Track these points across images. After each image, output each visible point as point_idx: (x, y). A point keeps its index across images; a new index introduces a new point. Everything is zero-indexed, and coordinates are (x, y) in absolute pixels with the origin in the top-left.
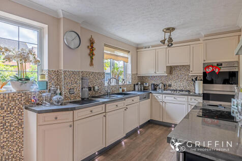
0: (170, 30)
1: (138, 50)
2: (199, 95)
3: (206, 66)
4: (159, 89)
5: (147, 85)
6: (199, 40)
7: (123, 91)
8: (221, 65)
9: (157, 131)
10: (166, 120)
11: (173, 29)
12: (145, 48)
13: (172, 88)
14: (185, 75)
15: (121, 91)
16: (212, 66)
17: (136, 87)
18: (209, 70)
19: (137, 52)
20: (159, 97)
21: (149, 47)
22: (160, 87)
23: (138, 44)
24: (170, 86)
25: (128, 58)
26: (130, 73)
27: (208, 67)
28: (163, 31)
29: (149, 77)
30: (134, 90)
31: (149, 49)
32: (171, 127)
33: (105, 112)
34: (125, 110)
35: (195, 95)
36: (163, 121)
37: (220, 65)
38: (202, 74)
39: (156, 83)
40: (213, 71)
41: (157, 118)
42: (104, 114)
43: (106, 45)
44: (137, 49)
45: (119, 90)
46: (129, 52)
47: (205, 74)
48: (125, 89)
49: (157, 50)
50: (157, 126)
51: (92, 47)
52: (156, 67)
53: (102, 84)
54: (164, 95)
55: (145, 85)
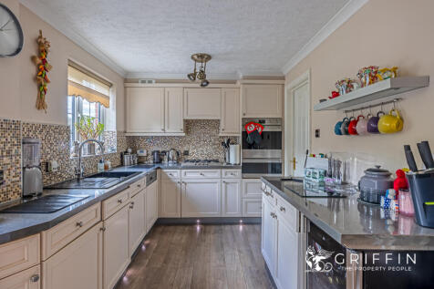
0: (204, 58)
1: (128, 85)
2: (236, 166)
3: (247, 122)
4: (169, 159)
5: (145, 154)
6: (234, 82)
7: (106, 167)
8: (264, 122)
9: (178, 237)
10: (186, 214)
11: (209, 57)
12: (144, 82)
13: (189, 158)
14: (210, 136)
15: (101, 168)
16: (255, 124)
17: (126, 159)
18: (251, 128)
19: (125, 87)
20: (175, 175)
21: (150, 82)
22: (170, 156)
23: (127, 73)
24: (186, 153)
25: (108, 98)
26: (114, 129)
27: (249, 124)
28: (192, 58)
29: (147, 138)
30: (122, 164)
31: (150, 85)
32: (196, 224)
33: (102, 220)
34: (132, 207)
35: (229, 166)
36: (183, 216)
37: (262, 122)
38: (241, 135)
39: (161, 150)
40: (256, 131)
41: (170, 213)
42: (100, 225)
43: (71, 64)
44: (126, 82)
45: (96, 166)
46: (110, 85)
47: (245, 134)
48: (109, 163)
49: (167, 90)
50: (171, 228)
51: (44, 61)
52: (165, 121)
53: (63, 155)
54: (184, 171)
55: (141, 154)
